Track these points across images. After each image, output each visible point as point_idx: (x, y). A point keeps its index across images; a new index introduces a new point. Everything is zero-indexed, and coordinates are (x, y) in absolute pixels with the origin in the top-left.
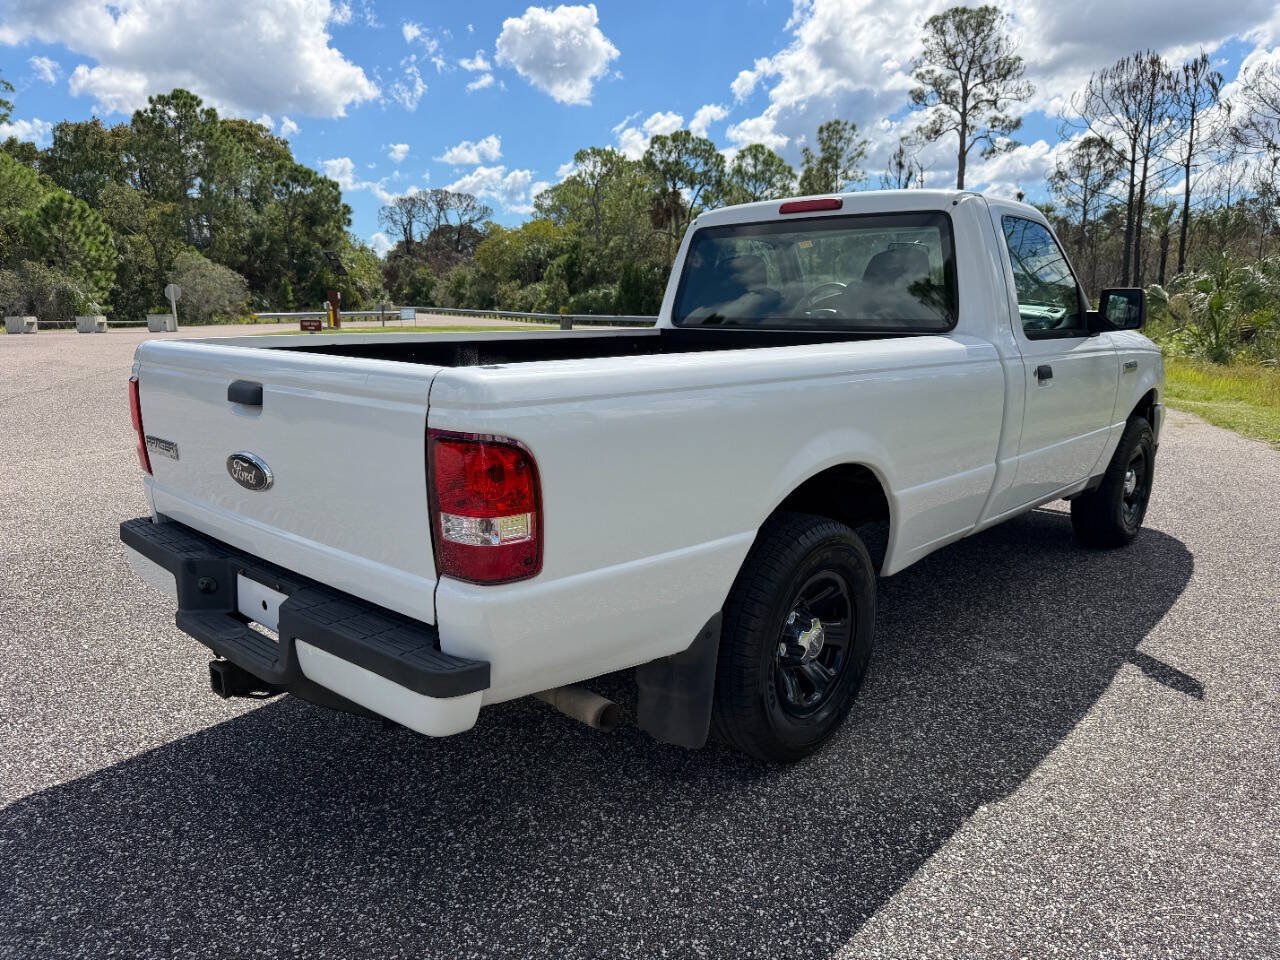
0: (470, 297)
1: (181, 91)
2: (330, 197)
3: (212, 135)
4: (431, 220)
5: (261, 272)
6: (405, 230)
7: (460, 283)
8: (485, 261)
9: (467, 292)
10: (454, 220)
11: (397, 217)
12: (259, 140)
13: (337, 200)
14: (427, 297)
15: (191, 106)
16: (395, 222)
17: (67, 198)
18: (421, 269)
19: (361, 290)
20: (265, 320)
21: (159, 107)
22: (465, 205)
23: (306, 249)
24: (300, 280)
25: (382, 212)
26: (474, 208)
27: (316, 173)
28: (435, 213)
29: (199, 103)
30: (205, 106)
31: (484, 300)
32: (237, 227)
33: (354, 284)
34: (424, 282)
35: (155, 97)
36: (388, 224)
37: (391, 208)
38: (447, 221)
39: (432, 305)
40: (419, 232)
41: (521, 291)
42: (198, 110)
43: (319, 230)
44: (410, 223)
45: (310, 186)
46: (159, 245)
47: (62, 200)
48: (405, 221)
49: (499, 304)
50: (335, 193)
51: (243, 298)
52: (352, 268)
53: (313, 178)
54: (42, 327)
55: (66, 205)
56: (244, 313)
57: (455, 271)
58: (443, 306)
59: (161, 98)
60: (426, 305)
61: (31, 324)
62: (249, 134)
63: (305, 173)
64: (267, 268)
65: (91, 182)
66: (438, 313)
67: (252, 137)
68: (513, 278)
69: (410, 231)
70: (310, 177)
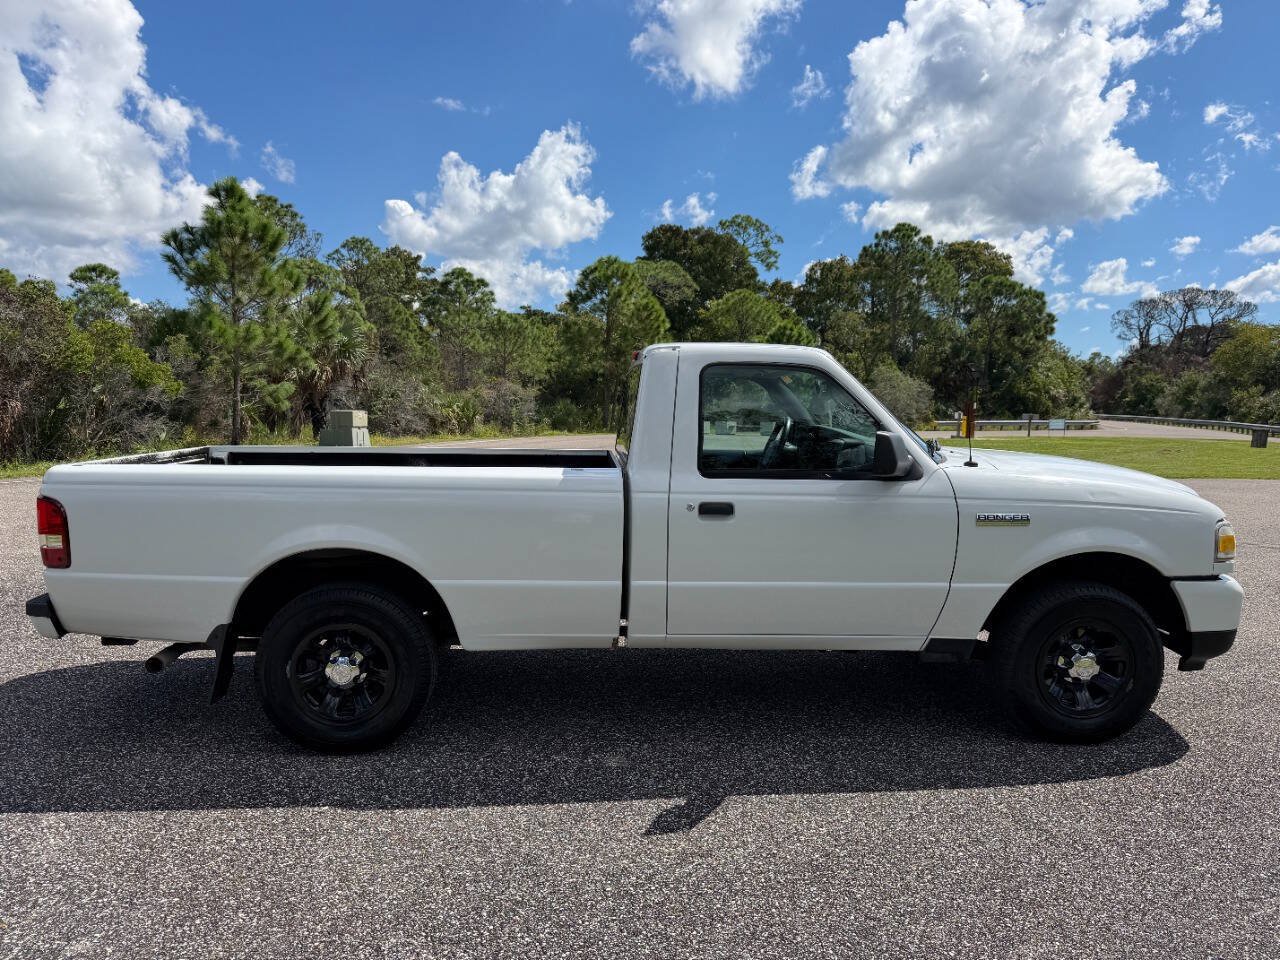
0: (1199, 405)
1: (904, 225)
2: (1034, 308)
3: (924, 260)
4: (1175, 320)
5: (955, 382)
6: (1141, 334)
7: (1190, 390)
8: (1226, 364)
9: (1195, 399)
10: (1204, 318)
11: (1133, 321)
12: (982, 258)
13: (1040, 310)
14: (1151, 405)
15: (910, 237)
16: (1129, 327)
17: (789, 326)
18: (1151, 375)
19: (1054, 399)
20: (944, 427)
21: (883, 242)
22: (1220, 303)
23: (1007, 359)
24: (993, 389)
25: (1116, 317)
26: (1232, 305)
27: (1022, 285)
28: (1180, 312)
29: (918, 233)
30: (923, 235)
31: (1215, 408)
32: (941, 340)
33: (1047, 392)
34: (1150, 389)
35: (880, 233)
36: (1121, 329)
37: (1127, 312)
38: (1195, 321)
39: (1157, 414)
40: (1159, 334)
41: (1261, 399)
42: (916, 239)
43: (1016, 340)
44: (1148, 326)
45: (1015, 298)
46: (869, 360)
47: (785, 328)
48: (1142, 325)
49: (1232, 413)
50: (1039, 303)
51: (926, 405)
52: (1048, 376)
53: (1017, 289)
54: (740, 429)
55: (788, 332)
56: (927, 420)
57: (1188, 375)
58: (1167, 416)
59: (885, 233)
60: (1147, 413)
61: (731, 428)
62: (973, 253)
63: (1010, 286)
64: (961, 378)
65: (827, 310)
66: (1163, 422)
67: (975, 256)
68: (1256, 383)
69: (1148, 334)
70: (1014, 289)
